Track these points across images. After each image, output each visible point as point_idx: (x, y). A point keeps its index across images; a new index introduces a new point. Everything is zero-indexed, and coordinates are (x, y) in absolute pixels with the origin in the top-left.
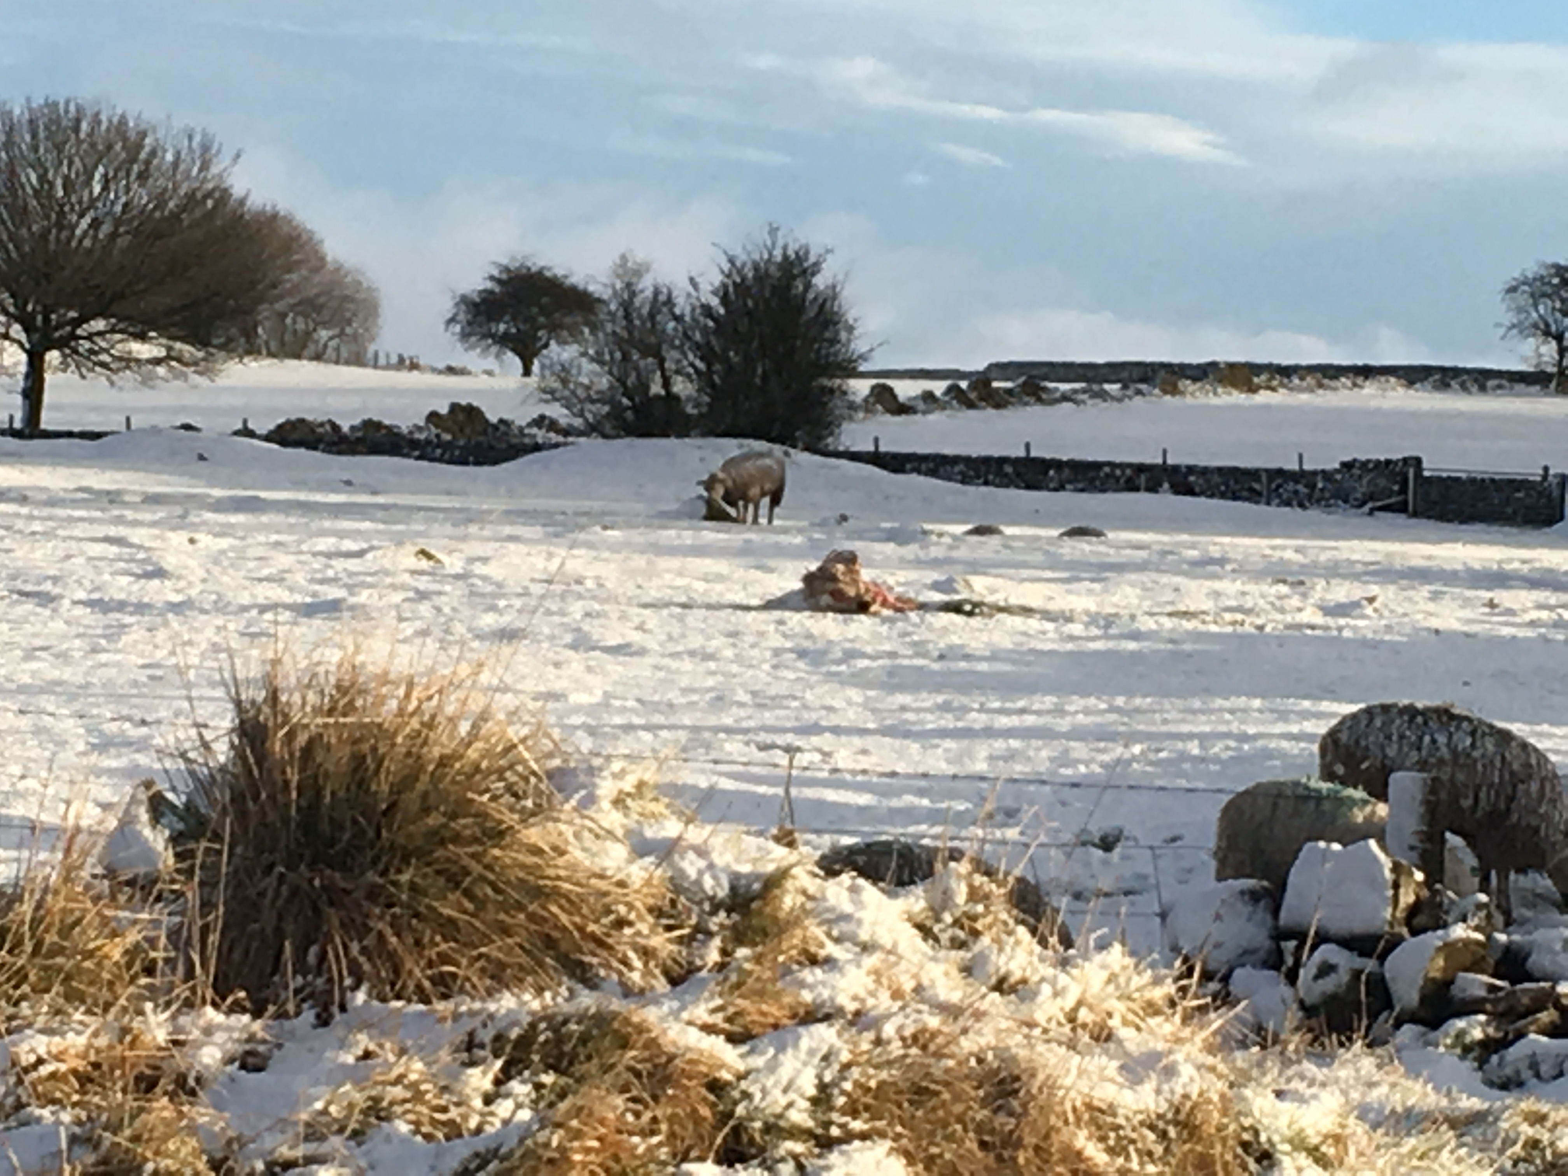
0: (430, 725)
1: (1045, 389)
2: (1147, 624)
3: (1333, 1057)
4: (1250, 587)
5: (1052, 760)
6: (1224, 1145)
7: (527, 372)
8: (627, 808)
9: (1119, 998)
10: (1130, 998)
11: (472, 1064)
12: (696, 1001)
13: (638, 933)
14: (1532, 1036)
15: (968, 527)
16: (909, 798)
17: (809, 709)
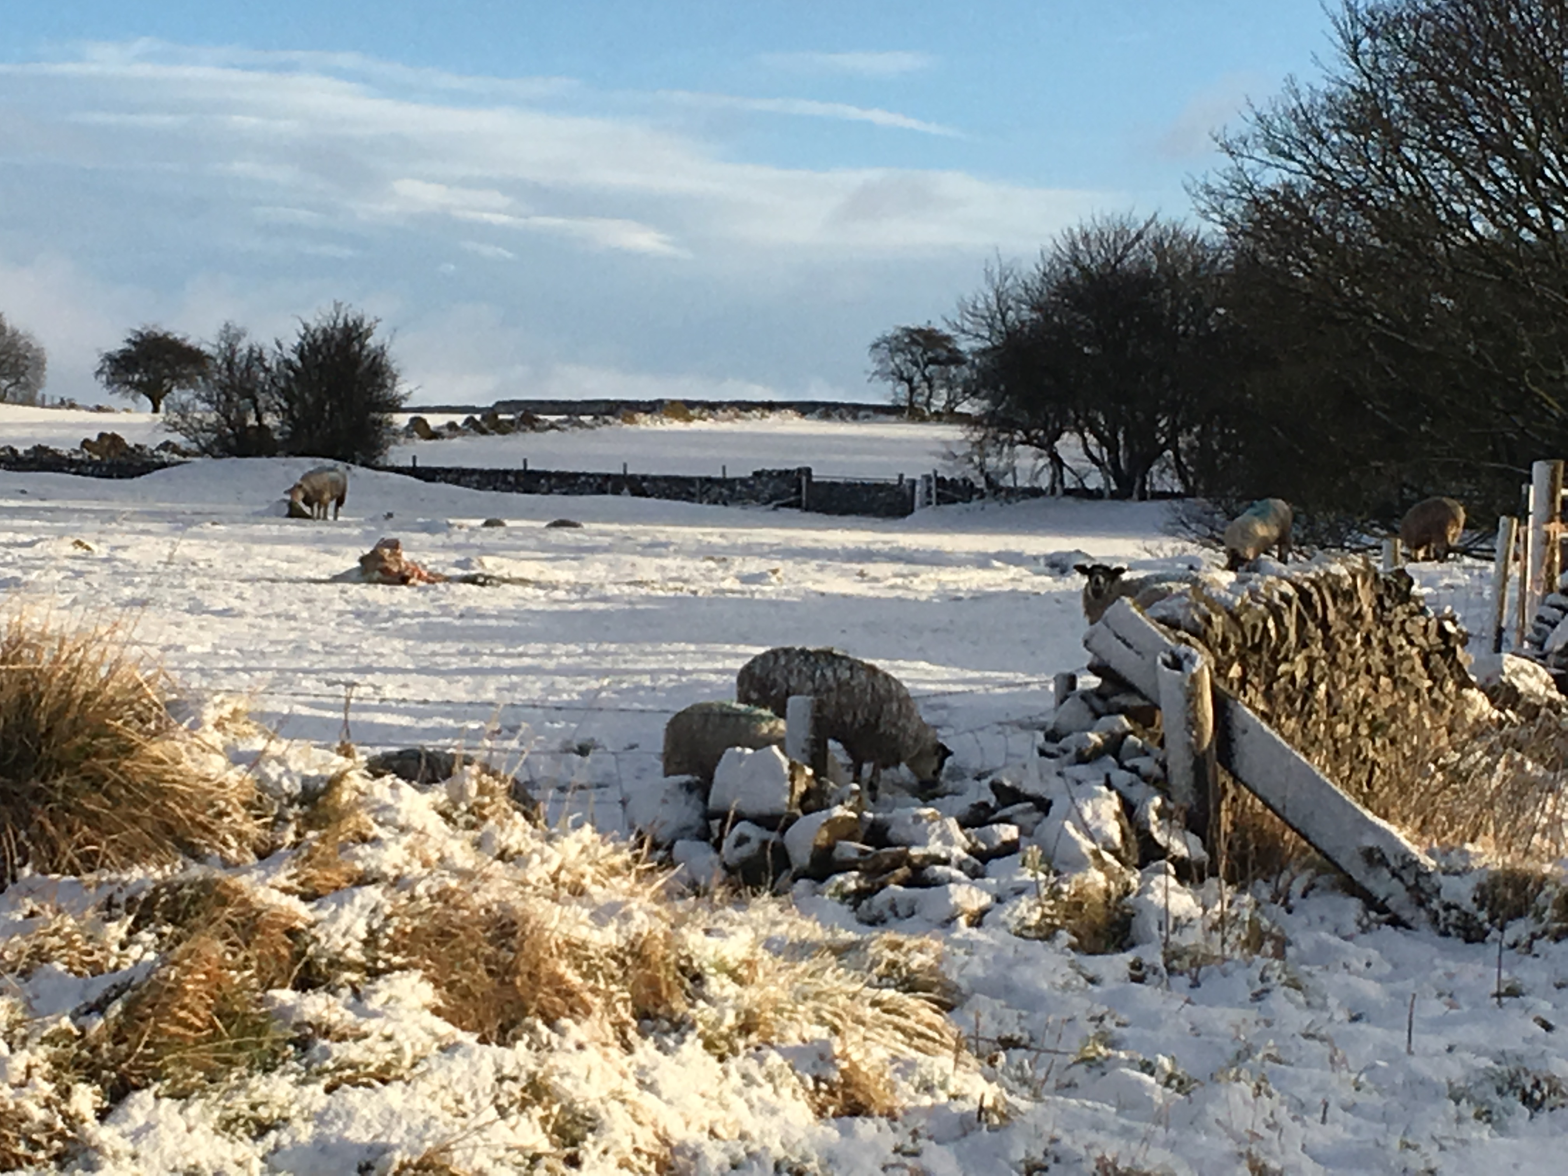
0: (78, 670)
1: (537, 420)
2: (612, 590)
3: (748, 904)
4: (688, 563)
5: (543, 690)
6: (667, 970)
7: (156, 410)
8: (224, 728)
9: (590, 864)
10: (598, 863)
11: (111, 919)
12: (277, 871)
13: (234, 821)
14: (892, 886)
15: (481, 522)
16: (438, 719)
17: (366, 655)
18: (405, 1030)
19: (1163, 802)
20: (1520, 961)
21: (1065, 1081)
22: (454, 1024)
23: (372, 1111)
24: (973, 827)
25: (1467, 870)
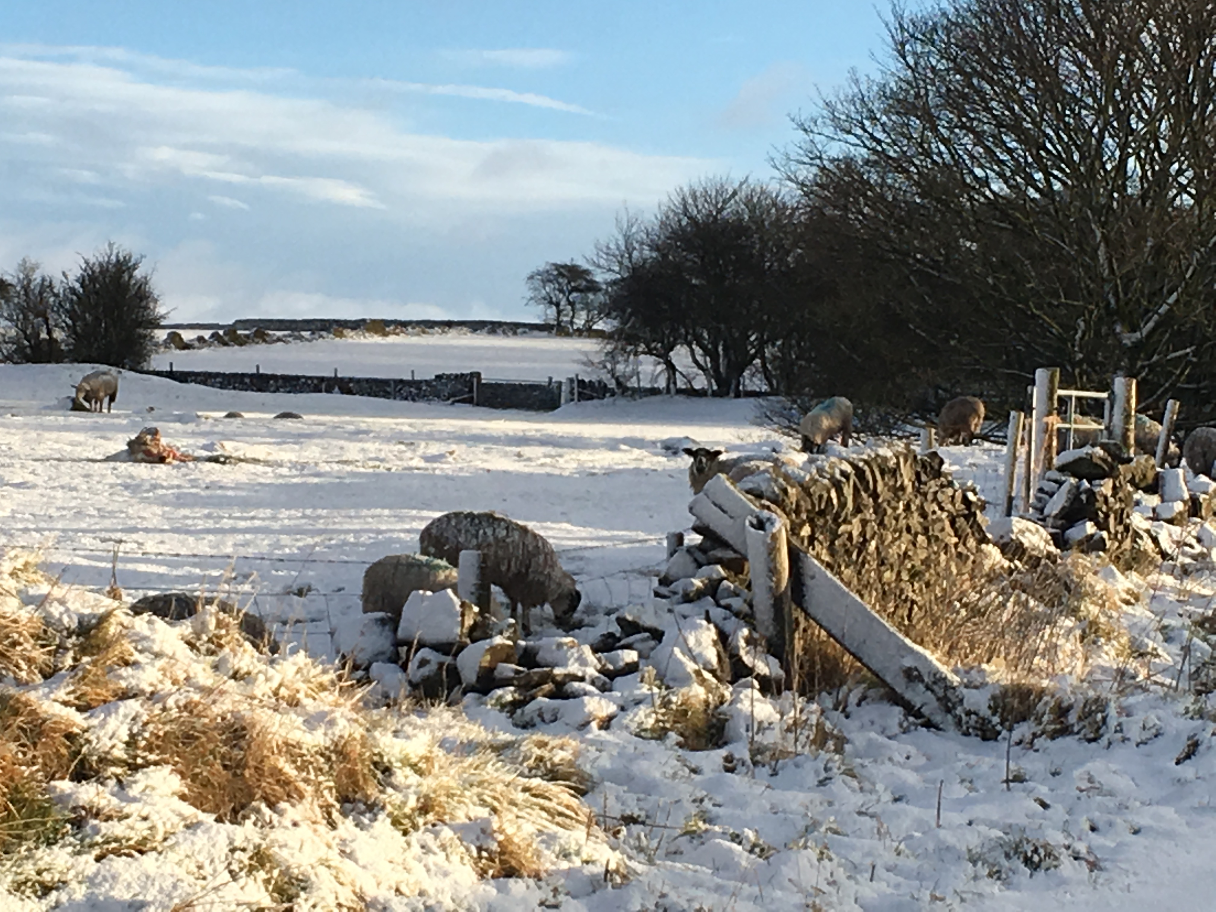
1: (268, 335)
2: (326, 468)
3: (427, 712)
4: (384, 447)
5: (269, 545)
6: (363, 764)
8: (18, 577)
9: (304, 682)
10: (310, 682)
12: (58, 688)
13: (25, 649)
14: (540, 699)
15: (224, 414)
16: (187, 568)
17: (131, 518)
18: (158, 812)
19: (750, 633)
20: (1024, 755)
21: (673, 849)
22: (197, 807)
23: (132, 875)
24: (602, 652)
25: (984, 685)
